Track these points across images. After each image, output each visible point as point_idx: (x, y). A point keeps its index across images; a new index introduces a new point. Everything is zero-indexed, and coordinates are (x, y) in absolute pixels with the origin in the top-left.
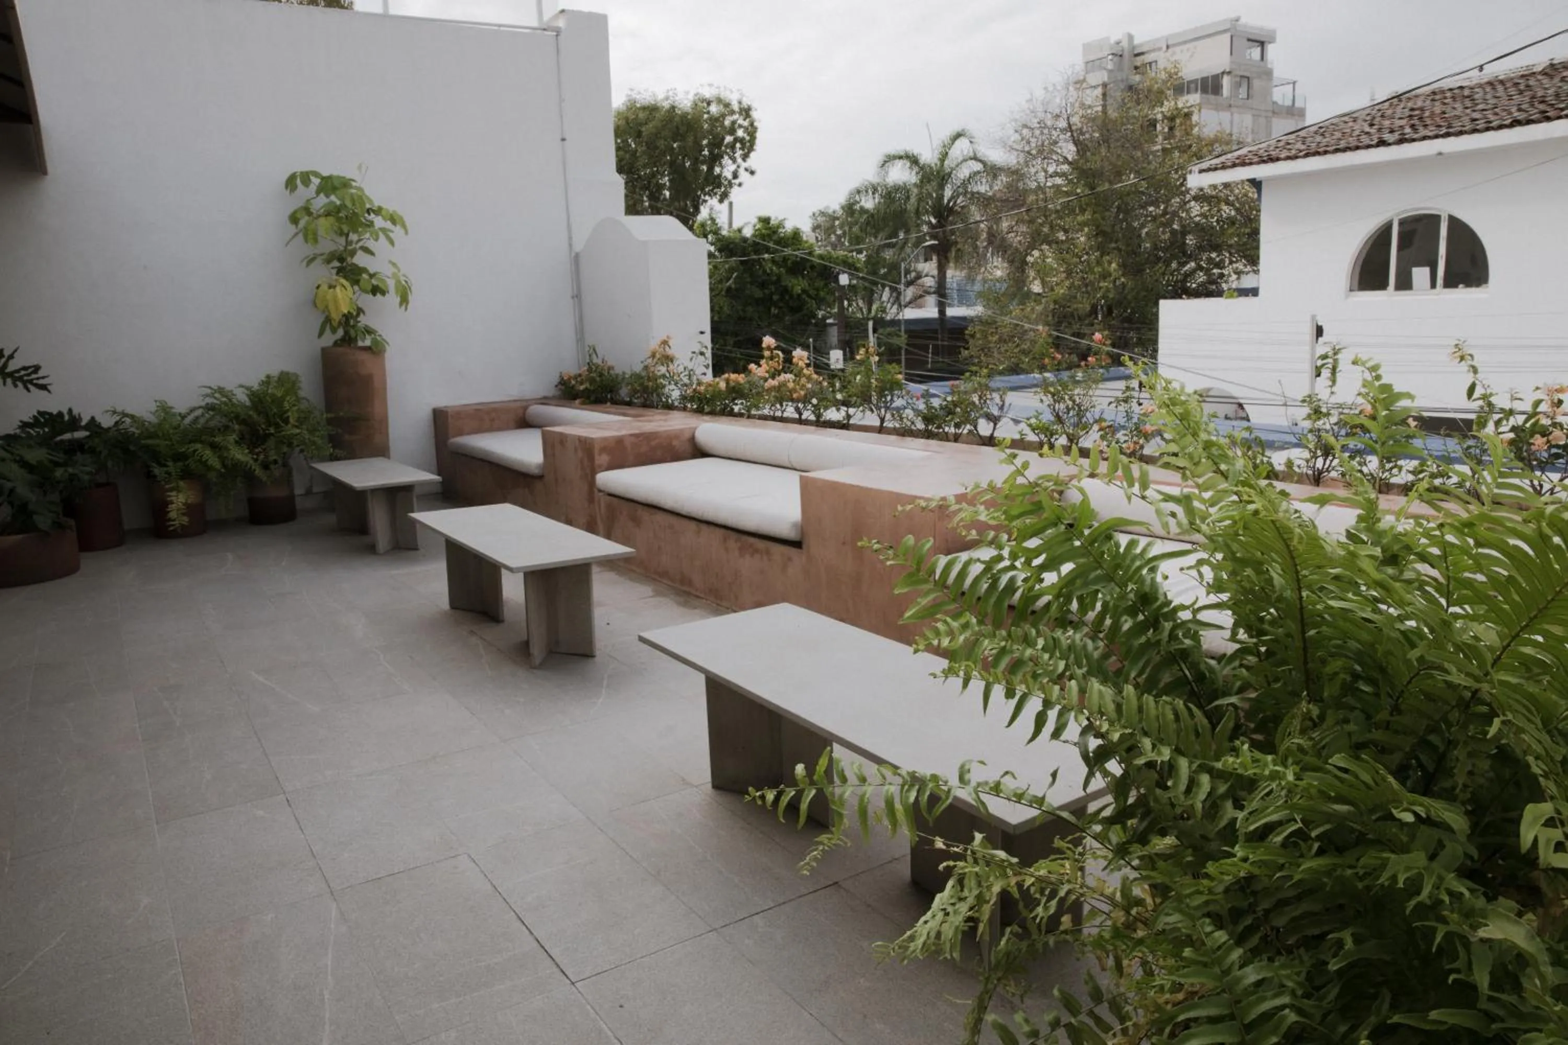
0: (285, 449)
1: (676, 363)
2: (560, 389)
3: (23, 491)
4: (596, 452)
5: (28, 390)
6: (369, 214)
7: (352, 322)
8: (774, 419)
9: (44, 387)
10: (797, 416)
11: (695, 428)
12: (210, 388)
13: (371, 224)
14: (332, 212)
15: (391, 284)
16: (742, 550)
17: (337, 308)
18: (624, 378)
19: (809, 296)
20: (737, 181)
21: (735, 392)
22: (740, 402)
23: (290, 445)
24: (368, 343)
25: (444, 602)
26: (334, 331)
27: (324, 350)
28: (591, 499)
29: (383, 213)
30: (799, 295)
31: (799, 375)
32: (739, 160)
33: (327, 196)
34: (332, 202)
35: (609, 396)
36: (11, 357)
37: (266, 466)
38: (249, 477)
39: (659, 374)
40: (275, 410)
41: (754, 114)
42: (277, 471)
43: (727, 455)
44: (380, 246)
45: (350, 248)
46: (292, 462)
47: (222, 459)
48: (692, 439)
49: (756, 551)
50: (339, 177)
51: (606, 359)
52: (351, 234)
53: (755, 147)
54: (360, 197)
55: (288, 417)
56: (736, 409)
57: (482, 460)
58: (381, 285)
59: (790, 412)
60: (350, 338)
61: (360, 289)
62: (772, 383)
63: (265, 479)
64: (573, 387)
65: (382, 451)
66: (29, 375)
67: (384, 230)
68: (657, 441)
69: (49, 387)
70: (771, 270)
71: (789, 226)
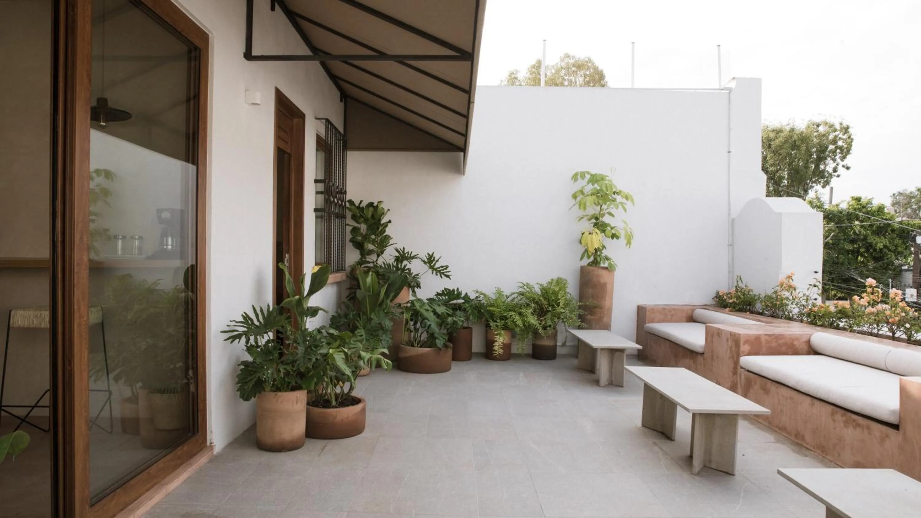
0: (556, 320)
1: (797, 291)
2: (716, 301)
3: (434, 327)
4: (742, 343)
5: (441, 277)
6: (615, 194)
7: (599, 253)
8: (871, 334)
9: (448, 276)
10: (891, 334)
11: (811, 335)
12: (522, 283)
13: (614, 200)
14: (595, 193)
15: (622, 234)
16: (846, 423)
17: (592, 244)
18: (759, 297)
19: (890, 251)
20: (836, 174)
21: (842, 314)
22: (844, 320)
23: (559, 318)
24: (606, 265)
25: (639, 422)
26: (589, 257)
27: (582, 268)
28: (735, 373)
29: (622, 194)
30: (881, 249)
31: (895, 306)
32: (838, 160)
33: (593, 185)
34: (596, 188)
35: (748, 308)
36: (437, 261)
37: (545, 328)
38: (536, 333)
39: (784, 297)
40: (553, 298)
41: (851, 131)
42: (550, 331)
43: (834, 356)
44: (618, 212)
45: (601, 212)
46: (558, 328)
47: (524, 322)
48: (809, 342)
49: (859, 425)
50: (600, 175)
51: (747, 284)
52: (603, 205)
53: (851, 152)
54: (611, 186)
55: (559, 303)
56: (841, 325)
57: (665, 339)
58: (617, 234)
59: (885, 330)
60: (597, 261)
61: (605, 235)
62: (870, 309)
63: (543, 335)
64: (725, 300)
65: (607, 327)
66: (443, 270)
67: (621, 203)
68: (783, 340)
69: (450, 276)
70: (860, 232)
71: (876, 203)
